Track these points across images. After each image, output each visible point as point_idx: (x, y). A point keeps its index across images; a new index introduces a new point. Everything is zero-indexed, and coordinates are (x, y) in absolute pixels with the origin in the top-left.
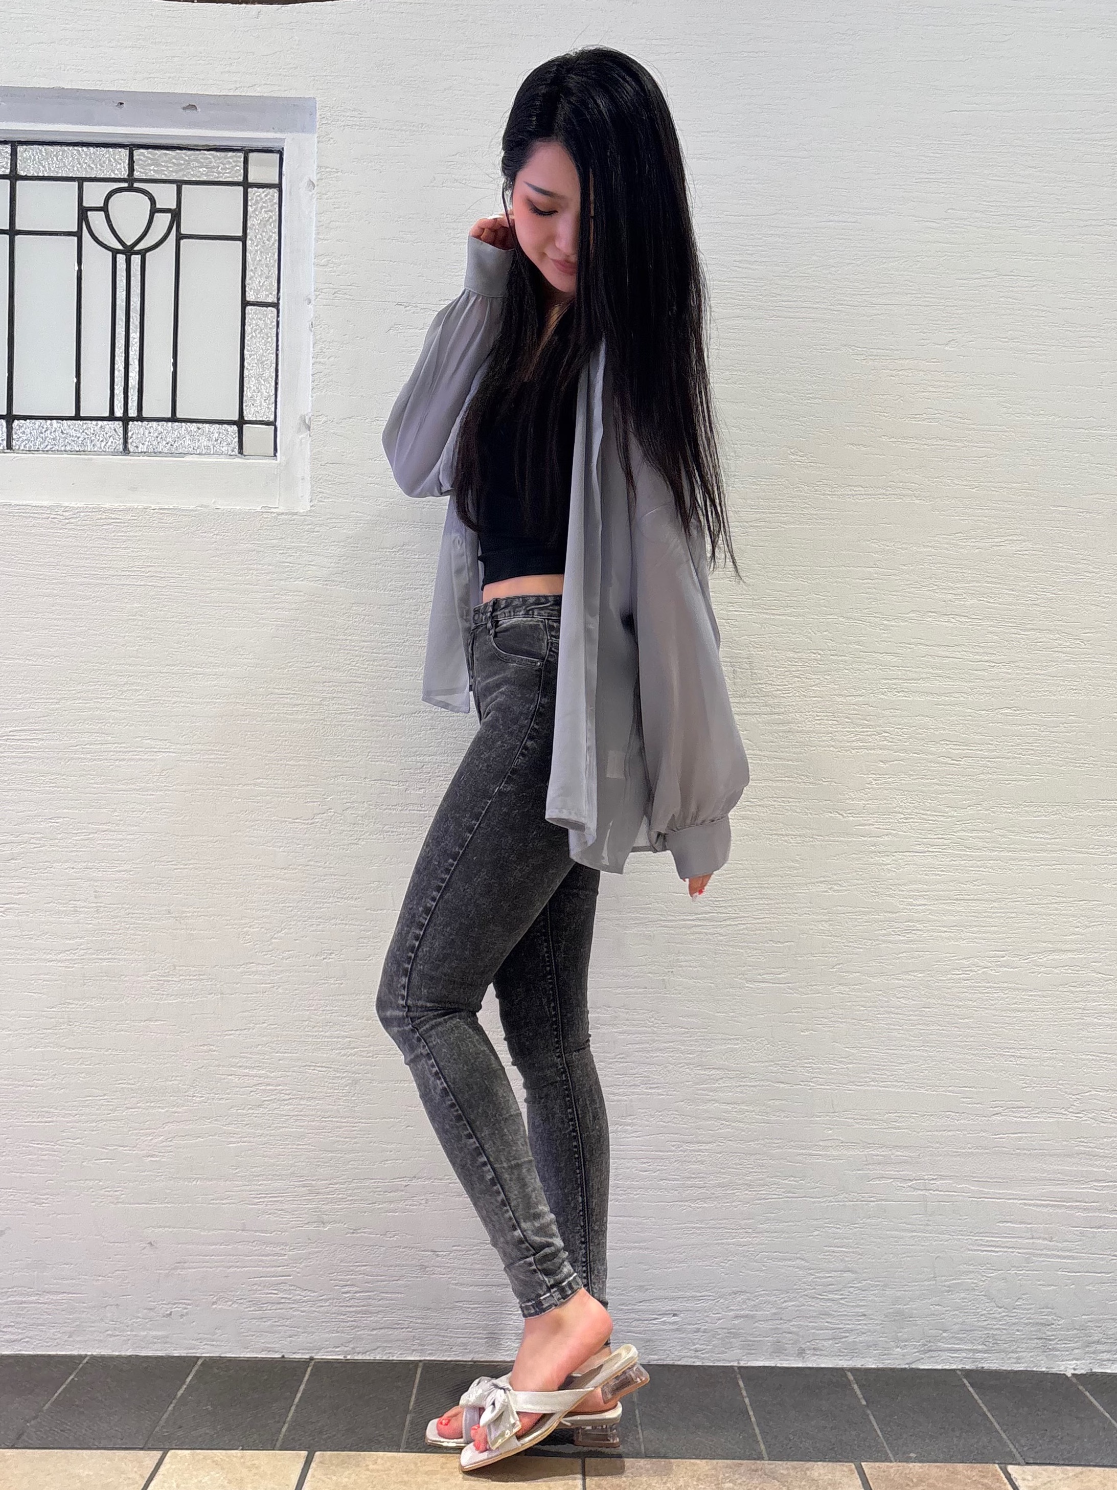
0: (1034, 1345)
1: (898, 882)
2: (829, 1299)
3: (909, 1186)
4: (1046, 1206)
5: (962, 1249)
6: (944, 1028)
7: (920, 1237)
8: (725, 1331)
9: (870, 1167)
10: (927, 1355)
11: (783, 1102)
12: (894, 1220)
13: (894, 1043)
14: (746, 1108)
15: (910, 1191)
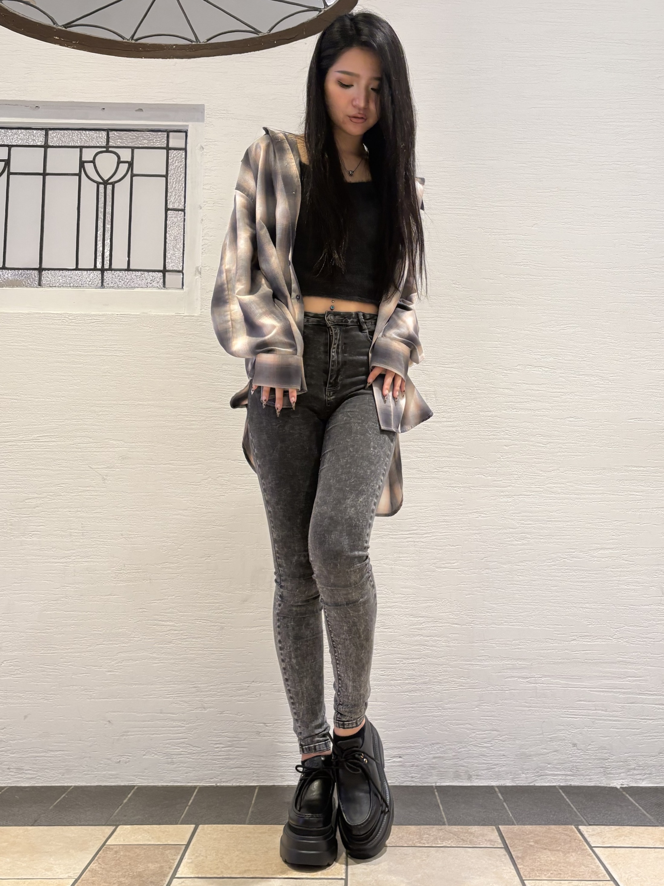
0: (599, 771)
1: (517, 512)
2: (484, 747)
3: (527, 682)
4: (603, 691)
5: (557, 717)
6: (544, 592)
7: (534, 710)
8: (428, 765)
9: (505, 671)
10: (540, 778)
11: (457, 635)
12: (519, 701)
13: (517, 601)
14: (438, 639)
15: (528, 684)
